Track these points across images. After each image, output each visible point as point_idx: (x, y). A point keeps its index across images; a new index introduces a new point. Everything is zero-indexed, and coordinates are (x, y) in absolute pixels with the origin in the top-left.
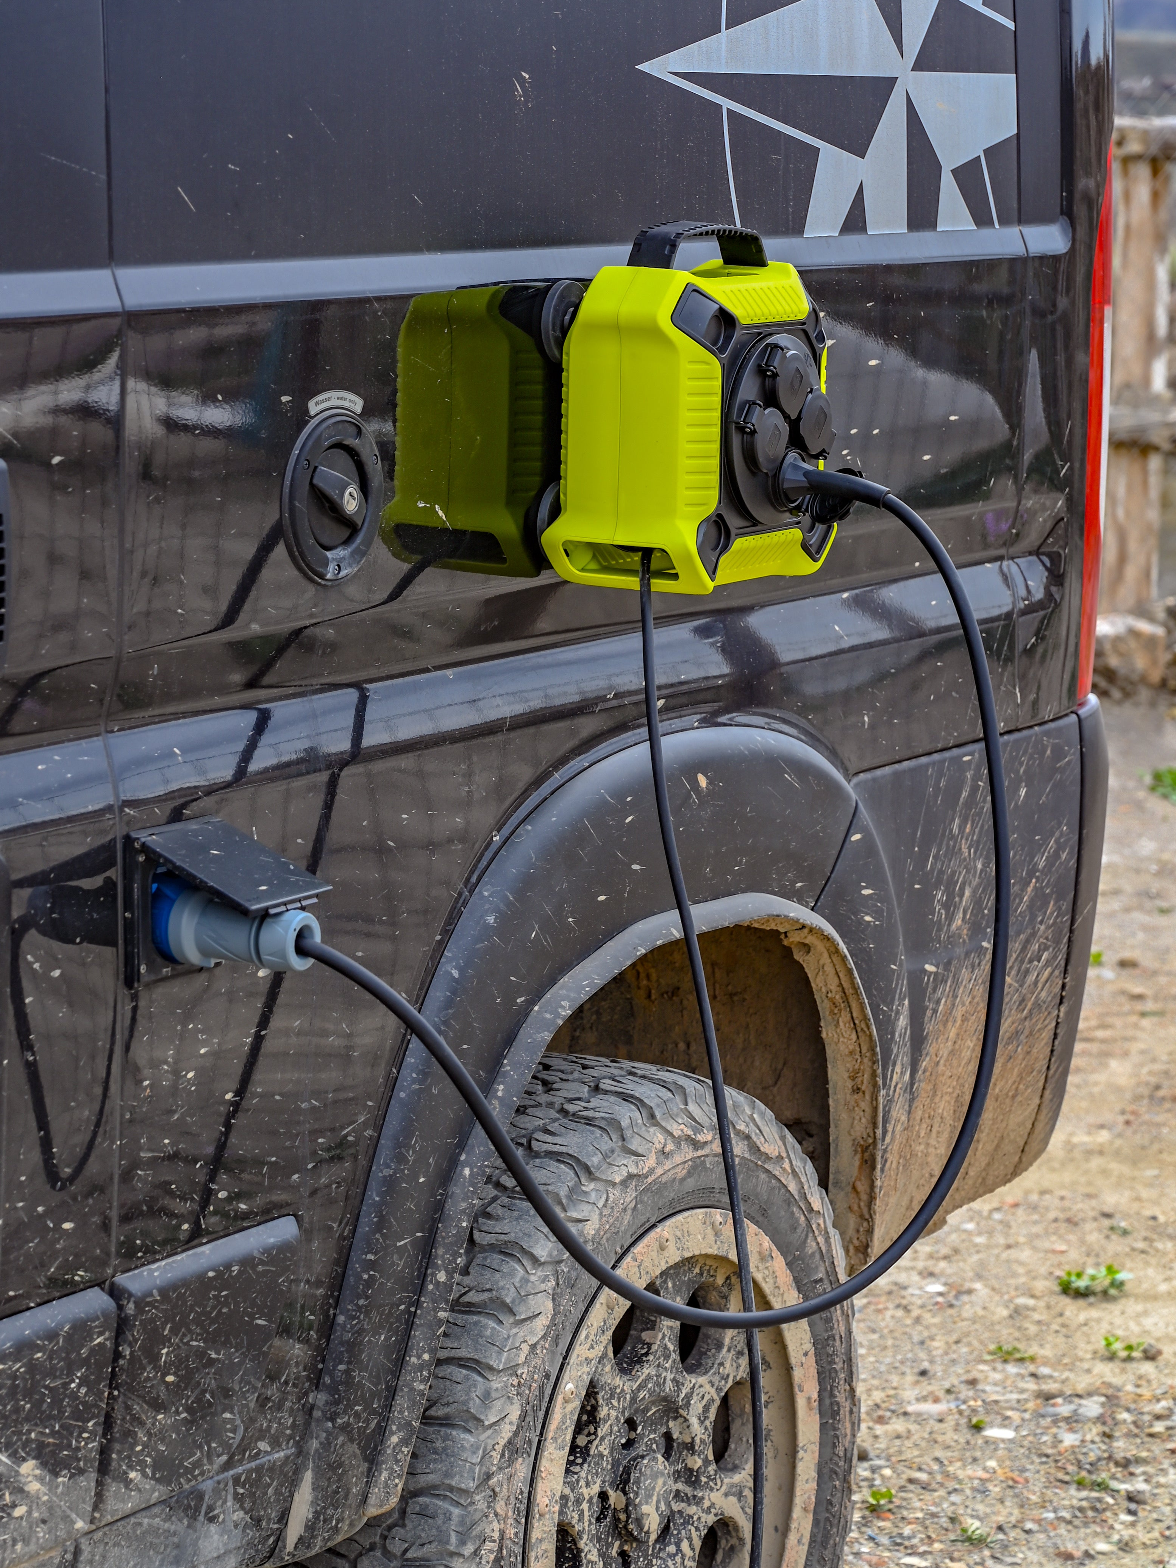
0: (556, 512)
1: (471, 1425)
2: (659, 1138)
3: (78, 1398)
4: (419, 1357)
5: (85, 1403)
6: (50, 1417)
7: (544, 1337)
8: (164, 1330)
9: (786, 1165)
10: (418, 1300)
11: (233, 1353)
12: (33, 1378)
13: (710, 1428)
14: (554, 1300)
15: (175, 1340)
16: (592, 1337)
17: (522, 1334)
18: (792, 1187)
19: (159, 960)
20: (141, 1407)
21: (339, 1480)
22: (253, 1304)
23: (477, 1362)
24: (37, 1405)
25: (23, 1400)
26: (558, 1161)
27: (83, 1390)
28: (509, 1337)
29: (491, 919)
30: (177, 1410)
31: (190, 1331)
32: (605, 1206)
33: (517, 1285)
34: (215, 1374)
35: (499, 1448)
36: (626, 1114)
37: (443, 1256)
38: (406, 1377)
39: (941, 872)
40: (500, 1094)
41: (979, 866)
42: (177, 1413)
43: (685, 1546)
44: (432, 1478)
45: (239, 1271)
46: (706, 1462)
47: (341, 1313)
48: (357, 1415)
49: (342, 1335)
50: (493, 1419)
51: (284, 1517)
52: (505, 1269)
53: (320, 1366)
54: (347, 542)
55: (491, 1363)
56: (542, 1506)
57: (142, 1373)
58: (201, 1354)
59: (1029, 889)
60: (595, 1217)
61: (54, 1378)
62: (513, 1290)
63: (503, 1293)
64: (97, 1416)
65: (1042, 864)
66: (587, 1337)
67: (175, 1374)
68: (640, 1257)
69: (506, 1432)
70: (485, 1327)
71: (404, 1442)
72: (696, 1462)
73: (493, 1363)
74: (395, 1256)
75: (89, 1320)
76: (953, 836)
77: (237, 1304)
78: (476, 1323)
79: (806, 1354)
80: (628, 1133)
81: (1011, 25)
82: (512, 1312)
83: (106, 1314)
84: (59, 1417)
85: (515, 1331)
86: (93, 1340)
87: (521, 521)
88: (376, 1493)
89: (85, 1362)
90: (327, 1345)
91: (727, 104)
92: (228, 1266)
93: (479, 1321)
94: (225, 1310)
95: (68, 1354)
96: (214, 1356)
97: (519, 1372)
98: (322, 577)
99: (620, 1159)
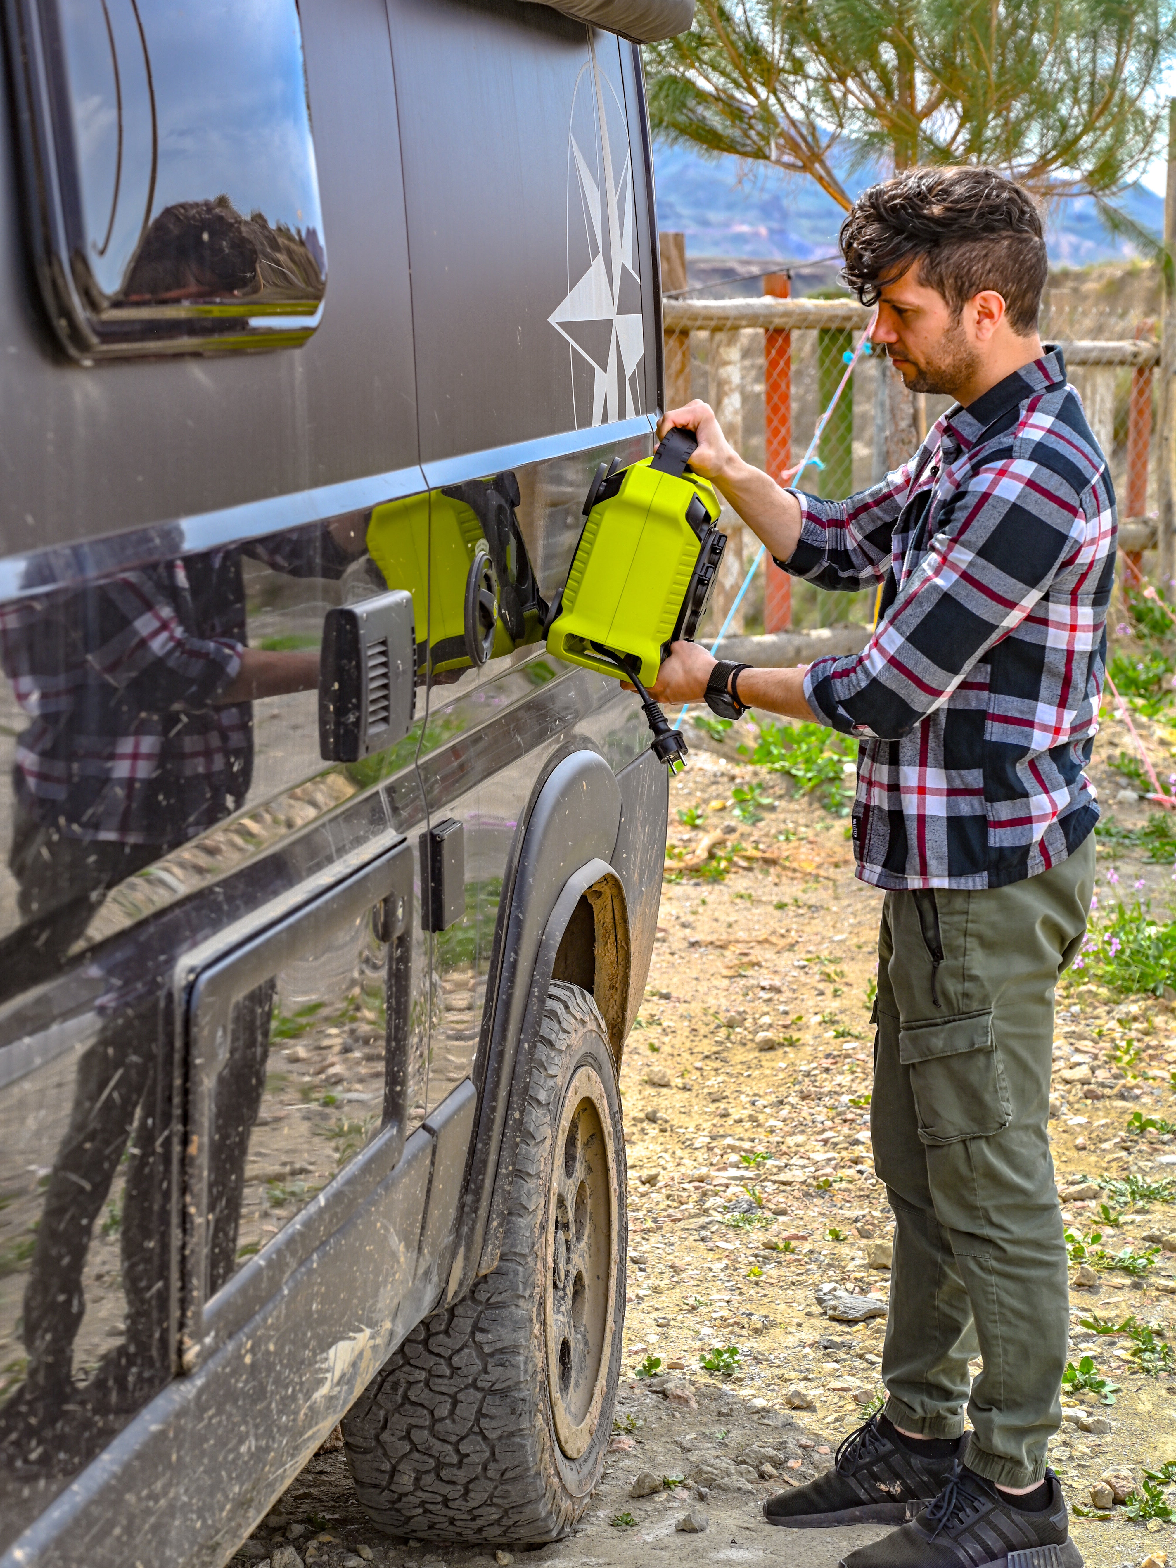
1: (524, 1213)
2: (572, 1021)
4: (507, 1169)
7: (549, 1153)
10: (504, 1132)
13: (574, 1212)
17: (540, 1150)
21: (473, 1252)
23: (524, 1172)
26: (542, 1043)
28: (536, 1154)
32: (562, 1066)
33: (535, 1120)
36: (557, 1005)
37: (517, 1102)
38: (500, 1182)
39: (633, 842)
43: (568, 1290)
44: (511, 1249)
46: (573, 1235)
51: (447, 1278)
54: (486, 638)
55: (530, 1172)
60: (559, 1073)
62: (534, 1124)
63: (531, 1127)
68: (570, 1097)
70: (525, 1150)
71: (501, 1225)
72: (570, 1236)
80: (561, 1018)
82: (536, 1139)
85: (537, 1150)
86: (426, 1162)
88: (485, 1261)
93: (524, 1146)
97: (541, 1176)
99: (562, 1036)
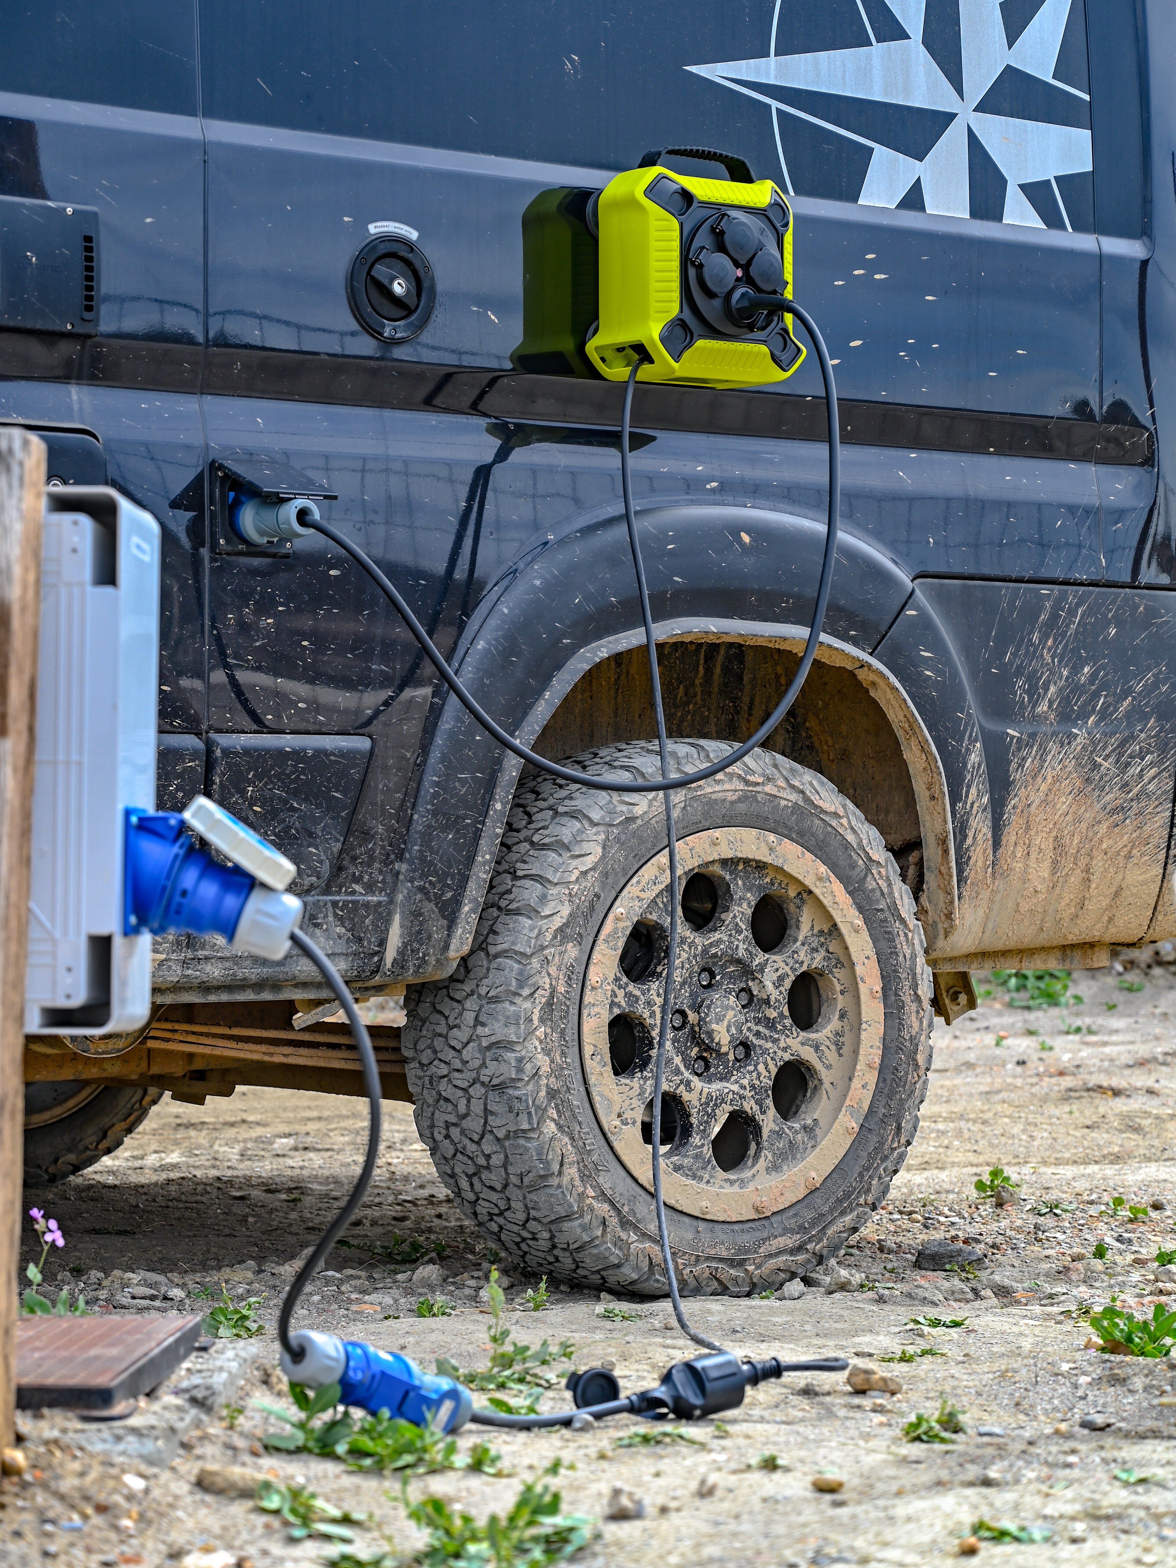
1: (532, 914)
3: (177, 800)
4: (483, 857)
5: (182, 803)
7: (594, 870)
8: (248, 774)
9: (844, 821)
10: (484, 821)
11: (314, 809)
13: (786, 994)
14: (604, 848)
15: (259, 784)
16: (646, 886)
18: (850, 837)
19: (235, 539)
21: (421, 925)
22: (329, 780)
23: (542, 877)
26: (626, 770)
27: (181, 796)
28: (563, 862)
29: (537, 583)
30: (266, 832)
31: (272, 782)
32: (654, 799)
33: (573, 831)
34: (298, 818)
35: (551, 931)
36: (685, 750)
37: (499, 794)
38: (475, 869)
39: (1019, 667)
41: (1065, 673)
42: (266, 834)
43: (761, 1067)
44: (505, 946)
45: (314, 755)
46: (781, 1015)
47: (416, 813)
48: (431, 882)
49: (416, 827)
50: (548, 913)
51: (382, 943)
52: (569, 824)
53: (401, 845)
54: (403, 318)
55: (550, 878)
56: (593, 981)
58: (285, 802)
59: (1125, 704)
60: (644, 804)
62: (570, 835)
63: (564, 838)
65: (1139, 688)
66: (639, 883)
67: (262, 808)
68: (691, 844)
69: (558, 922)
71: (473, 911)
72: (772, 1014)
73: (552, 878)
74: (457, 784)
75: (180, 748)
76: (1033, 645)
77: (314, 776)
78: (544, 855)
79: (868, 958)
80: (683, 761)
81: (1087, 97)
82: (569, 850)
83: (197, 751)
85: (571, 861)
86: (185, 762)
88: (454, 943)
89: (180, 776)
90: (407, 833)
91: (775, 104)
92: (303, 747)
93: (547, 854)
94: (303, 777)
95: (163, 765)
96: (296, 805)
97: (571, 886)
98: (381, 334)
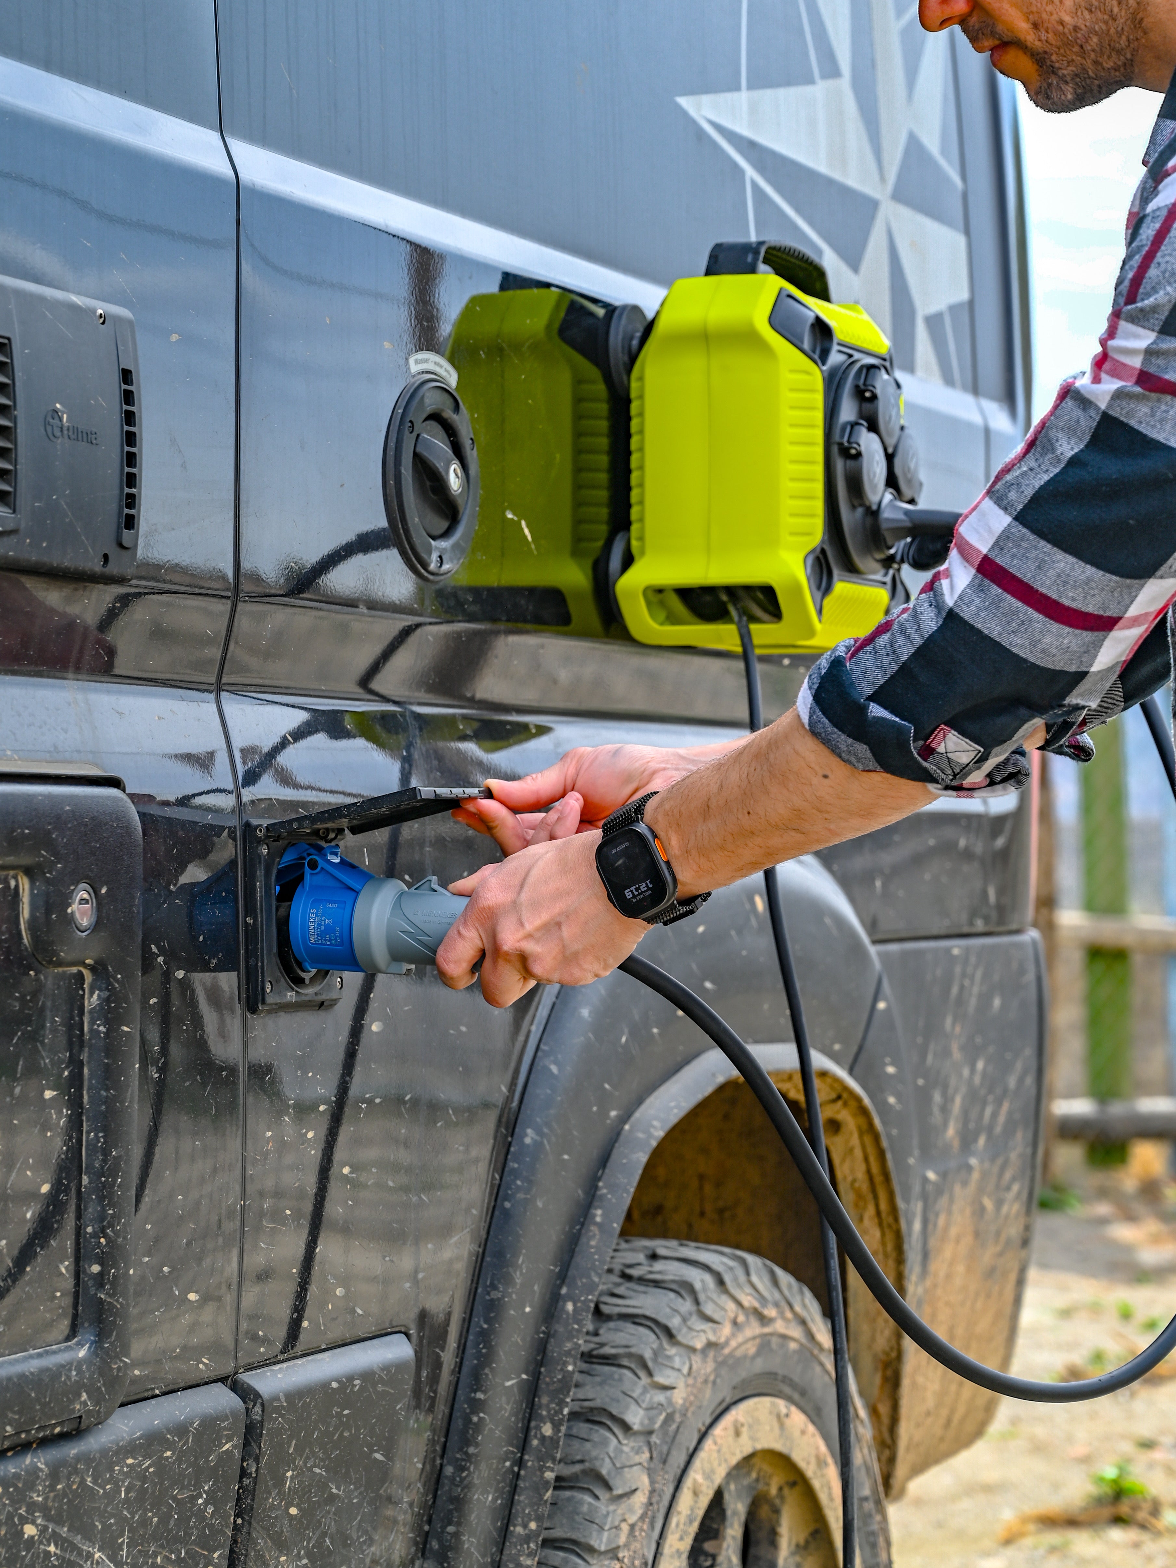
0: (628, 561)
2: (731, 1306)
3: (204, 1518)
4: (525, 1526)
5: (211, 1526)
6: (177, 1539)
7: (642, 1518)
8: (289, 1447)
10: (521, 1458)
11: (352, 1491)
12: (161, 1483)
14: (649, 1473)
15: (299, 1462)
16: (681, 1526)
17: (620, 1511)
20: (266, 1542)
22: (373, 1432)
23: (575, 1542)
24: (164, 1519)
25: (151, 1511)
26: (635, 1323)
27: (210, 1509)
28: (608, 1513)
29: (586, 1013)
30: (299, 1553)
31: (313, 1453)
32: (689, 1374)
33: (612, 1455)
34: (335, 1514)
36: (696, 1277)
37: (548, 1406)
39: (938, 1071)
40: (598, 1219)
41: (967, 1073)
42: (300, 1558)
45: (361, 1386)
47: (449, 1463)
49: (450, 1489)
52: (595, 1437)
53: (426, 1528)
54: (446, 534)
55: (592, 1543)
57: (267, 1498)
58: (323, 1486)
59: (1003, 1110)
60: (681, 1384)
61: (182, 1488)
62: (607, 1460)
63: (597, 1464)
64: (223, 1547)
65: (1012, 1085)
66: (677, 1525)
67: (297, 1506)
68: (719, 1441)
70: (581, 1502)
73: (595, 1543)
74: (504, 1399)
75: (218, 1418)
76: (946, 1034)
77: (358, 1428)
78: (569, 1499)
80: (702, 1297)
82: (608, 1487)
83: (234, 1414)
84: (185, 1541)
85: (612, 1508)
86: (221, 1445)
87: (590, 572)
89: (213, 1473)
90: (434, 1502)
91: (750, 172)
92: (350, 1378)
93: (573, 1497)
94: (346, 1434)
95: (196, 1458)
96: (334, 1491)
97: (621, 1555)
98: (425, 566)
99: (697, 1324)
